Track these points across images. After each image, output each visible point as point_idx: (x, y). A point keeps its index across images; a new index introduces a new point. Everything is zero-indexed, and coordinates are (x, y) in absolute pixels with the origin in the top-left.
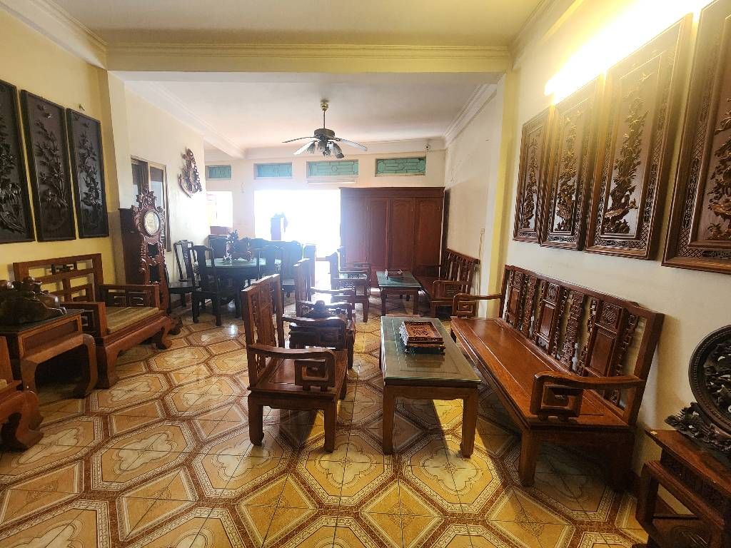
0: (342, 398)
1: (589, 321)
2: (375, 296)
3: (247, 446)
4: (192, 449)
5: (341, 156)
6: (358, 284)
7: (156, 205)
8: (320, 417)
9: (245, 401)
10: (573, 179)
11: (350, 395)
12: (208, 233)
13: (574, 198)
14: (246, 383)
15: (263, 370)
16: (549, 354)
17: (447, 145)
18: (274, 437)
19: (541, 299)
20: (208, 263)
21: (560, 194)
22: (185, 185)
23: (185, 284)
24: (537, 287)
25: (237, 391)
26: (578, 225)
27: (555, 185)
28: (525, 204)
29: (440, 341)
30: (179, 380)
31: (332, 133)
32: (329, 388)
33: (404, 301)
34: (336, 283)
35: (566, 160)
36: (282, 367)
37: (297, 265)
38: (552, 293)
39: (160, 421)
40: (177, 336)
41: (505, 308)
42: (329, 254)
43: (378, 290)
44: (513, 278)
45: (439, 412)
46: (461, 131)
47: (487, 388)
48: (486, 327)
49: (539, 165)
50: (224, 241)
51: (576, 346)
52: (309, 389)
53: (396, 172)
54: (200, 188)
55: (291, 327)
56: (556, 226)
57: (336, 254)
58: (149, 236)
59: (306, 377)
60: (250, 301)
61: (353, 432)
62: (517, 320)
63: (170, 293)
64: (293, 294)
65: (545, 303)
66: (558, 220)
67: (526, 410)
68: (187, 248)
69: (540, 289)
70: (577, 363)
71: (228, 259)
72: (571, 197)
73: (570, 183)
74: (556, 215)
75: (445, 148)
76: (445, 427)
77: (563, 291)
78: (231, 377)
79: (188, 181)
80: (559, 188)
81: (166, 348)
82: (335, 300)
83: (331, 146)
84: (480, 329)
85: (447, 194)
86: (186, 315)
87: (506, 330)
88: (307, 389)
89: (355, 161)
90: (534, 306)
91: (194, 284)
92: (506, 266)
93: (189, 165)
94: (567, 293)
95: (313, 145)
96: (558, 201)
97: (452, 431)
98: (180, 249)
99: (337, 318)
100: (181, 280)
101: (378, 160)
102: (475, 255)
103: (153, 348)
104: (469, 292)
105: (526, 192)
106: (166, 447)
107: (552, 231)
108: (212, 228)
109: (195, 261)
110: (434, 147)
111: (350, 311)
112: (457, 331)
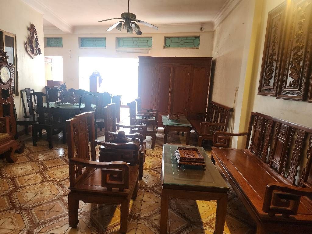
0: (134, 198)
1: (308, 151)
2: (161, 132)
3: (67, 227)
4: (28, 229)
5: (140, 33)
6: (149, 123)
7: (9, 62)
8: (118, 211)
9: (66, 199)
10: (301, 51)
11: (139, 197)
12: (45, 84)
13: (301, 64)
14: (67, 186)
15: (80, 176)
16: (280, 174)
17: (215, 28)
18: (86, 223)
19: (275, 136)
20: (45, 105)
21: (292, 62)
22: (29, 49)
23: (28, 119)
24: (273, 127)
25: (62, 192)
26: (303, 83)
27: (289, 55)
28: (267, 69)
29: (202, 161)
30: (21, 183)
31: (134, 16)
32: (125, 189)
33: (180, 136)
34: (133, 122)
35: (297, 37)
36: (93, 175)
37: (106, 107)
38: (283, 131)
39: (8, 210)
40: (21, 154)
41: (250, 142)
42: (130, 102)
43: (162, 128)
44: (257, 121)
45: (201, 210)
46: (226, 17)
47: (235, 196)
48: (236, 155)
49: (279, 41)
50: (56, 91)
51: (298, 168)
52: (111, 190)
53: (178, 46)
54: (40, 52)
55: (101, 149)
56: (288, 84)
57: (134, 102)
58: (3, 83)
59: (109, 182)
60: (72, 128)
61: (141, 222)
62: (258, 150)
63: (17, 125)
64: (103, 129)
65: (278, 138)
66: (290, 80)
67: (260, 209)
68: (30, 93)
69: (276, 129)
70: (298, 180)
71: (59, 103)
72: (299, 64)
73: (299, 54)
74: (289, 76)
75: (213, 30)
76: (204, 221)
77: (291, 130)
78: (58, 182)
79: (31, 46)
80: (292, 57)
81: (13, 162)
82: (132, 132)
83: (133, 26)
84: (233, 156)
85: (214, 63)
86: (29, 140)
87: (250, 157)
88: (109, 189)
89: (151, 38)
90: (270, 141)
91: (34, 119)
92: (252, 113)
93: (32, 36)
94: (294, 132)
95: (120, 25)
96: (290, 66)
97: (209, 224)
98: (25, 94)
99: (132, 143)
100: (25, 116)
101: (166, 38)
102: (231, 106)
103: (4, 162)
104: (226, 130)
105: (269, 60)
106: (12, 227)
107: (285, 88)
108: (48, 82)
109: (35, 103)
110: (206, 28)
111: (142, 140)
112: (216, 157)
